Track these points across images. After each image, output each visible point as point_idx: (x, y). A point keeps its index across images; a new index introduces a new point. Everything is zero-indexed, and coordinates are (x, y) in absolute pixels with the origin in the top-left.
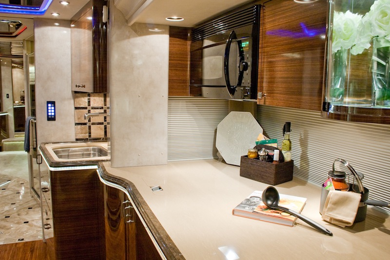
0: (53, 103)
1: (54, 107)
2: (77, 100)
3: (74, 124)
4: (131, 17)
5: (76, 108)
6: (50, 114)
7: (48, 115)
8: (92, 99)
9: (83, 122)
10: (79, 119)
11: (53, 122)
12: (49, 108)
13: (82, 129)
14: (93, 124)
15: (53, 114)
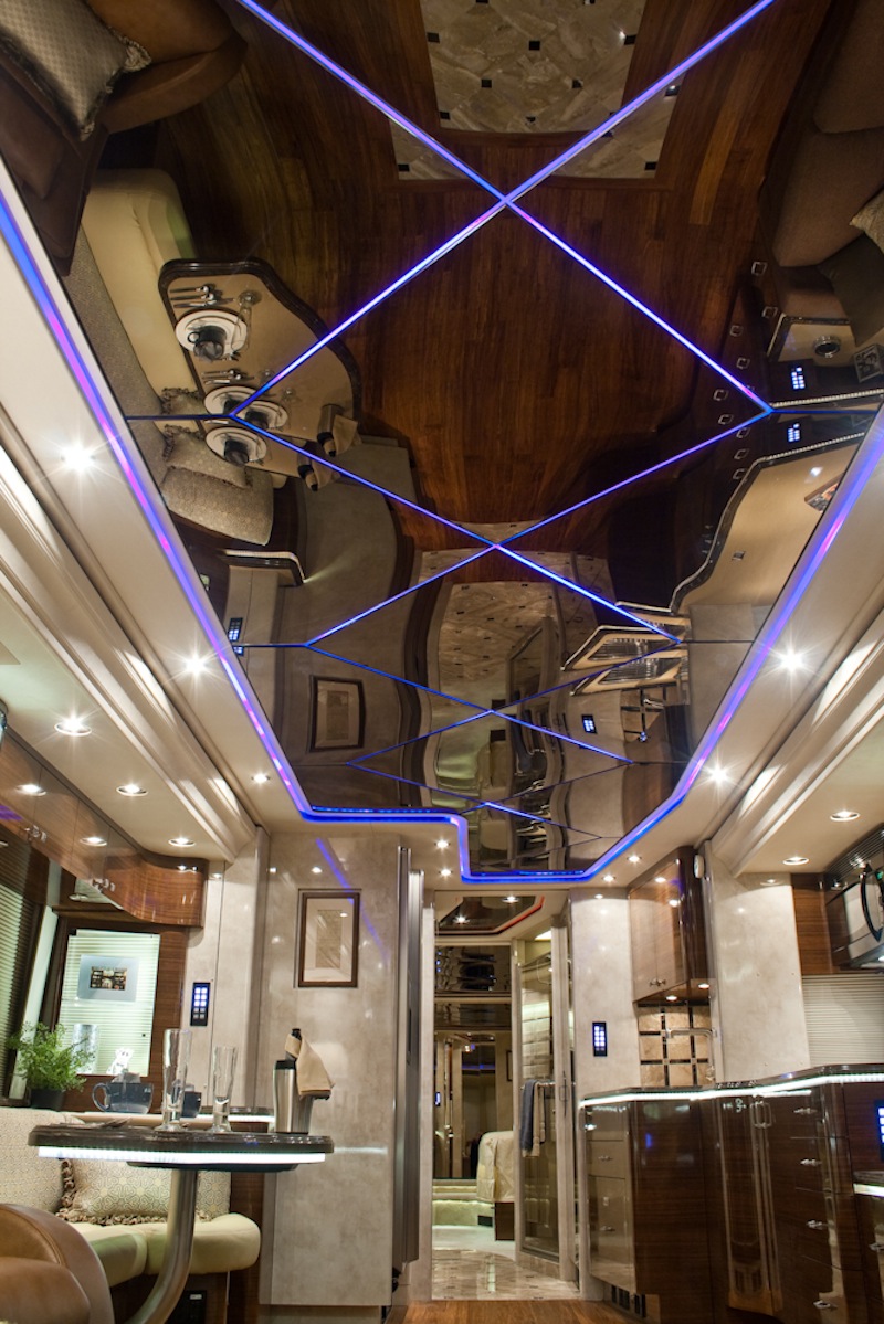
0: (603, 1025)
1: (605, 1031)
2: (643, 1018)
3: (639, 1062)
4: (738, 865)
5: (642, 1034)
6: (597, 1044)
7: (595, 1047)
8: (668, 1016)
9: (654, 1058)
10: (647, 1052)
11: (602, 1059)
12: (597, 1034)
13: (652, 1072)
14: (672, 1062)
15: (603, 1044)
